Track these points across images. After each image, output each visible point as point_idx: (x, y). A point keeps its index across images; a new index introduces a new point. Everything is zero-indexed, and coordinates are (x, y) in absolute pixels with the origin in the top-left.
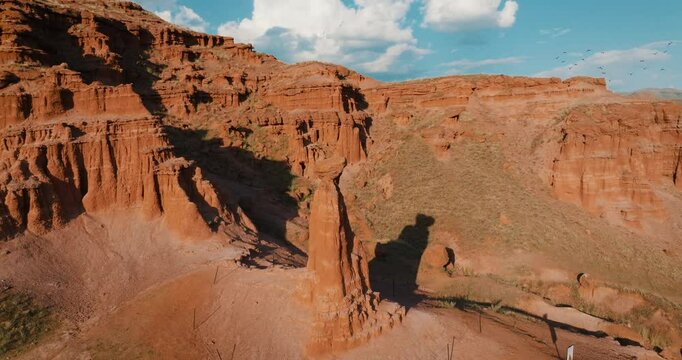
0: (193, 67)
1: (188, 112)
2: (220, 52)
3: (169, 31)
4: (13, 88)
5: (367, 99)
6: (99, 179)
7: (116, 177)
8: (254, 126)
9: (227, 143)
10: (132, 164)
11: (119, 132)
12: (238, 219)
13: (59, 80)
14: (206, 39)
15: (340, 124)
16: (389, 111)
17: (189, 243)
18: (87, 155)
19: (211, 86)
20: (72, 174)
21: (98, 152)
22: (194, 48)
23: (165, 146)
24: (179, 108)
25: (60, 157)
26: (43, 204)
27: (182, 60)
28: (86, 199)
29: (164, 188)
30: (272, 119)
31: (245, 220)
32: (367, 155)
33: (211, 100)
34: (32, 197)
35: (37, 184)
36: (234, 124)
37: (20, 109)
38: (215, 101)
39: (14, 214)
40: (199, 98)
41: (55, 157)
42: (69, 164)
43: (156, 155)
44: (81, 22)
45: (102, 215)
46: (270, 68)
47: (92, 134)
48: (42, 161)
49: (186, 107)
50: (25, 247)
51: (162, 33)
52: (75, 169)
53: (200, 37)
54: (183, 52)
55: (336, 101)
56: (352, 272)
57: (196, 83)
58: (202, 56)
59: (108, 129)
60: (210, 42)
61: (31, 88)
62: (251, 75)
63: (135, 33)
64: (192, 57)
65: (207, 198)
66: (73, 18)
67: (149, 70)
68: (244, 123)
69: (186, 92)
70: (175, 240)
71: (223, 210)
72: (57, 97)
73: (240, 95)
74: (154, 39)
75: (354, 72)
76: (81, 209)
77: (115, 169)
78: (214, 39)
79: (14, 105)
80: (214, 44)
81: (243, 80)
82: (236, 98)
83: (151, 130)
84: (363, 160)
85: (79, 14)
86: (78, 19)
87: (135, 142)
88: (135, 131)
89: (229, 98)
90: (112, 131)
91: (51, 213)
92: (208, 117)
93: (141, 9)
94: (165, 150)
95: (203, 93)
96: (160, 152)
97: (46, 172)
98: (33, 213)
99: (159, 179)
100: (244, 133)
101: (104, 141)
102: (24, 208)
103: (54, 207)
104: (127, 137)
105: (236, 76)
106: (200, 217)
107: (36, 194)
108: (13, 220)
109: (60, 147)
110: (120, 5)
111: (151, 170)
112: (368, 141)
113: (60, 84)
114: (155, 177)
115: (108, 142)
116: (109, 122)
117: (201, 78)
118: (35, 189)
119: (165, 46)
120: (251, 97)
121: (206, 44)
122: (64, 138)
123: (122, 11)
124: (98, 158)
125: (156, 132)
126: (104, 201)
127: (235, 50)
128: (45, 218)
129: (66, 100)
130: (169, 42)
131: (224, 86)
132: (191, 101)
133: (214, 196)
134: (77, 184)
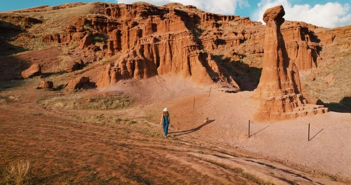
0: (218, 30)
1: (213, 48)
2: (232, 23)
3: (207, 14)
4: (136, 27)
5: (319, 38)
6: (164, 60)
7: (172, 59)
8: (247, 54)
9: (232, 60)
10: (179, 53)
11: (174, 39)
12: (229, 81)
13: (152, 20)
14: (225, 17)
15: (298, 48)
16: (335, 42)
17: (201, 86)
18: (160, 49)
19: (226, 37)
20: (153, 58)
21: (164, 49)
22: (219, 22)
23: (194, 44)
24: (209, 47)
25: (149, 50)
26: (140, 67)
27: (213, 27)
28: (159, 69)
29: (192, 63)
30: (257, 50)
31: (233, 82)
32: (317, 66)
33: (225, 43)
34: (136, 63)
35: (139, 59)
36: (235, 51)
37: (138, 35)
38: (227, 44)
39: (129, 70)
40: (219, 42)
41: (147, 50)
42: (152, 53)
43: (190, 48)
44: (169, 12)
45: (164, 77)
46: (259, 27)
47: (163, 41)
48: (142, 51)
49: (213, 46)
50: (132, 83)
51: (204, 16)
52: (155, 56)
53: (223, 17)
54: (214, 23)
55: (296, 35)
56: (286, 78)
57: (219, 36)
58: (223, 25)
59: (169, 38)
60: (228, 19)
61: (142, 27)
62: (247, 31)
63: (192, 16)
64: (218, 26)
65: (213, 68)
66: (166, 11)
67: (197, 31)
68: (241, 52)
69: (213, 39)
70: (195, 85)
71: (221, 75)
72: (150, 26)
73: (240, 40)
74: (201, 19)
75: (310, 25)
76: (156, 73)
77: (171, 56)
78: (230, 17)
79: (135, 34)
80: (230, 20)
81: (243, 34)
82: (238, 41)
83: (188, 37)
84: (314, 68)
85: (168, 9)
86: (168, 11)
87: (181, 43)
88: (181, 38)
89: (235, 42)
90: (171, 39)
91: (143, 72)
92: (223, 50)
93: (195, 8)
94: (194, 46)
95: (222, 40)
96: (191, 47)
97: (143, 55)
98: (136, 71)
99: (190, 58)
100: (241, 57)
101: (167, 43)
102: (133, 69)
103: (145, 70)
104: (177, 41)
105: (239, 32)
106: (208, 74)
107: (138, 63)
108: (129, 73)
109: (149, 45)
110: (187, 7)
111: (187, 54)
112: (318, 58)
113: (152, 21)
114: (188, 58)
115: (169, 44)
116: (170, 35)
117: (221, 34)
118: (138, 61)
119: (206, 21)
120: (247, 41)
121: (225, 19)
122: (151, 41)
123: (187, 9)
124: (164, 51)
125: (190, 38)
126: (166, 71)
127: (240, 21)
128: (141, 74)
129: (154, 28)
130: (207, 20)
131: (233, 36)
132: (215, 44)
133: (217, 67)
134: (155, 62)
